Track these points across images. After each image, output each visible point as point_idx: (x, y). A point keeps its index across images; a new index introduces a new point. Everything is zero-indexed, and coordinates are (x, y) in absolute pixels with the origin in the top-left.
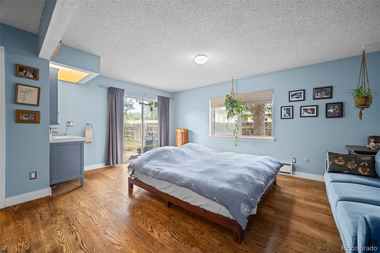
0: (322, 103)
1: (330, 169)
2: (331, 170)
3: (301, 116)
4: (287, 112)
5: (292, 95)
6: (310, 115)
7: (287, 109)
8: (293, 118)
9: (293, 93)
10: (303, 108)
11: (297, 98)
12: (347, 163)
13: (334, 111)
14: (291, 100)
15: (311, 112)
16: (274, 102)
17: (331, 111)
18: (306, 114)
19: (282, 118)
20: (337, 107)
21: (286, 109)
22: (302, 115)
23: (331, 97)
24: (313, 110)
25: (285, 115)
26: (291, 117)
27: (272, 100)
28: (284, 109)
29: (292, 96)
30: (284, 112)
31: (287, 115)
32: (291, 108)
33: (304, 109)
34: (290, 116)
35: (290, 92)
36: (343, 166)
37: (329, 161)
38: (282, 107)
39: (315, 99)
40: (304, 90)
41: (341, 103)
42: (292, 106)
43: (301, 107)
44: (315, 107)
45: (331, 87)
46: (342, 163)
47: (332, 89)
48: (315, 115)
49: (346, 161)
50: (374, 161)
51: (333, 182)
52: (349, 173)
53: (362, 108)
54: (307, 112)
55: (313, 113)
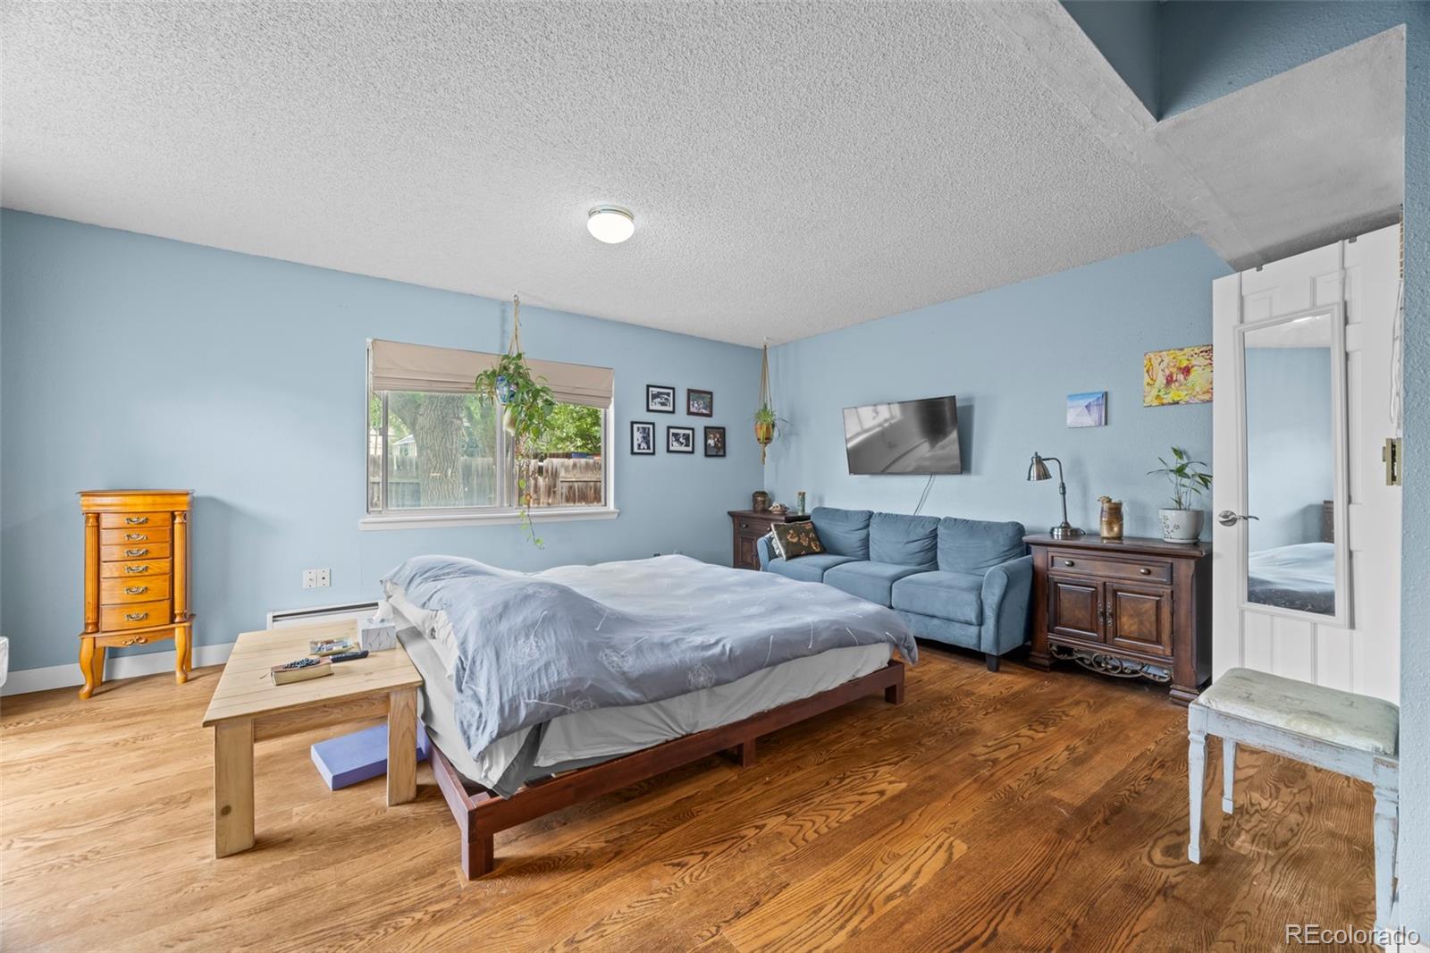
0: (699, 424)
1: (786, 553)
2: (790, 554)
3: (669, 451)
4: (644, 438)
5: (652, 395)
6: (683, 448)
7: (644, 429)
8: (653, 454)
9: (656, 390)
10: (672, 431)
11: (663, 404)
12: (800, 539)
13: (715, 442)
14: (651, 408)
15: (684, 441)
16: (615, 405)
17: (711, 442)
18: (675, 446)
20: (718, 436)
21: (641, 430)
22: (671, 448)
23: (710, 415)
25: (639, 445)
26: (651, 451)
27: (610, 398)
28: (638, 428)
29: (655, 396)
30: (638, 436)
31: (643, 445)
32: (651, 426)
33: (674, 434)
34: (649, 448)
35: (648, 386)
36: (798, 544)
37: (780, 539)
38: (632, 423)
39: (690, 413)
40: (673, 389)
41: (724, 429)
42: (653, 424)
43: (669, 428)
44: (690, 432)
45: (711, 393)
46: (795, 540)
47: (711, 398)
48: (690, 449)
49: (798, 536)
50: (815, 529)
51: (825, 569)
52: (807, 554)
53: (766, 444)
54: (677, 440)
55: (687, 445)
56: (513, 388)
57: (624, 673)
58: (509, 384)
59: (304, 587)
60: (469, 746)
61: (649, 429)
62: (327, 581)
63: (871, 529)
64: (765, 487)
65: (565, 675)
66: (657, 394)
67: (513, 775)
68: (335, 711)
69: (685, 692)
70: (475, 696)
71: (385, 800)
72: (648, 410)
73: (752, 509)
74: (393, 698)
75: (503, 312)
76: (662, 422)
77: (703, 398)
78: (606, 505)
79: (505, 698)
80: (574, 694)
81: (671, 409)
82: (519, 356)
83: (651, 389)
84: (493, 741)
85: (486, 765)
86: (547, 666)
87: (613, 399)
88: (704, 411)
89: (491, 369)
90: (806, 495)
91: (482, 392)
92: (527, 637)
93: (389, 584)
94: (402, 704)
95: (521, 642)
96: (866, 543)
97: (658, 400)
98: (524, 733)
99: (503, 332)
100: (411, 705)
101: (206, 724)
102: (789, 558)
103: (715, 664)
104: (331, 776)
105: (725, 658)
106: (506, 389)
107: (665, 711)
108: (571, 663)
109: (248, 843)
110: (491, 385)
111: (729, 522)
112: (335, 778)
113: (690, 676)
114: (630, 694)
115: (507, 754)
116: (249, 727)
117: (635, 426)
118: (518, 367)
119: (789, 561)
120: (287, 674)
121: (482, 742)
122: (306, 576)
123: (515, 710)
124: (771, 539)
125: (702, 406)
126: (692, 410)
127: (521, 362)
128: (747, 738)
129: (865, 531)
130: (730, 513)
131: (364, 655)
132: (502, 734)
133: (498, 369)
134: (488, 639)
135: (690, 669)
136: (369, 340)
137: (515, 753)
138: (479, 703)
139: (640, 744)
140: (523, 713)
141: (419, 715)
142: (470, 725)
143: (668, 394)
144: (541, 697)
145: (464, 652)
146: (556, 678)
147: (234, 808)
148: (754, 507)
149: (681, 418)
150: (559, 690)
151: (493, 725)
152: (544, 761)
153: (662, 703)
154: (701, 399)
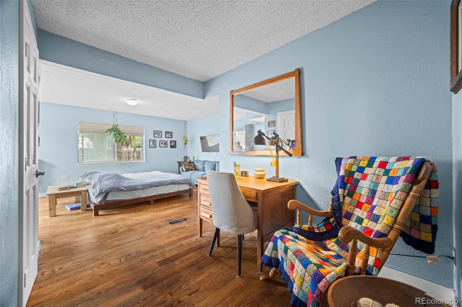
0: (169, 140)
1: (185, 170)
3: (160, 147)
4: (153, 144)
7: (153, 141)
8: (156, 147)
9: (156, 132)
10: (161, 142)
11: (158, 135)
12: (189, 167)
14: (155, 136)
15: (164, 144)
16: (145, 136)
17: (172, 144)
18: (162, 145)
19: (150, 147)
20: (174, 143)
22: (161, 146)
23: (172, 138)
24: (165, 143)
25: (152, 145)
26: (155, 147)
27: (143, 134)
28: (151, 142)
29: (156, 133)
30: (151, 143)
31: (153, 145)
32: (155, 141)
33: (161, 143)
34: (154, 146)
35: (154, 131)
36: (189, 168)
37: (184, 167)
38: (150, 140)
39: (166, 137)
40: (161, 131)
41: (176, 141)
42: (156, 140)
43: (160, 141)
44: (166, 142)
45: (172, 132)
46: (188, 167)
47: (172, 134)
48: (166, 146)
49: (189, 166)
50: (194, 165)
51: (192, 173)
52: (191, 171)
53: (185, 145)
54: (162, 144)
55: (165, 145)
56: (115, 133)
57: (124, 186)
58: (114, 132)
59: (62, 179)
60: (94, 196)
61: (154, 141)
62: (68, 178)
63: (205, 165)
64: (188, 155)
65: (112, 186)
66: (157, 133)
67: (102, 201)
68: (71, 194)
69: (137, 190)
70: (96, 189)
71: (81, 211)
72: (154, 137)
73: (183, 160)
74: (82, 192)
75: (114, 114)
76: (158, 140)
77: (170, 134)
78: (143, 160)
79: (101, 189)
80: (113, 188)
81: (161, 136)
82: (117, 125)
83: (155, 132)
84: (98, 195)
85: (97, 198)
86: (109, 184)
87: (144, 134)
88: (170, 137)
89: (110, 128)
90: (195, 157)
91: (108, 133)
92: (106, 180)
93: (83, 177)
94: (84, 194)
95: (105, 181)
96: (204, 167)
97: (157, 134)
98: (104, 194)
99: (114, 119)
100: (86, 194)
101: (47, 195)
102: (186, 171)
103: (143, 185)
104: (70, 208)
105: (146, 185)
106: (114, 133)
107: (133, 193)
108: (114, 184)
109: (54, 215)
110: (110, 132)
111: (177, 164)
112: (71, 208)
113: (137, 187)
114: (124, 189)
115: (101, 198)
116: (55, 196)
117: (151, 141)
118: (117, 128)
119: (186, 172)
120: (60, 189)
121: (96, 195)
122: (62, 177)
123: (102, 190)
124: (183, 168)
125: (169, 135)
126: (167, 136)
127: (118, 127)
128: (152, 200)
129: (204, 165)
130: (177, 162)
131: (77, 187)
132: (100, 194)
133: (112, 128)
134: (99, 181)
135: (138, 186)
136: (78, 122)
137: (102, 197)
138: (96, 190)
139: (127, 198)
140: (104, 191)
141: (87, 197)
142: (94, 193)
143: (160, 133)
144: (107, 189)
145: (95, 183)
146: (110, 186)
147: (52, 209)
148: (184, 160)
149: (163, 138)
150: (111, 188)
151: (98, 192)
152: (107, 199)
153: (132, 191)
154: (169, 134)
